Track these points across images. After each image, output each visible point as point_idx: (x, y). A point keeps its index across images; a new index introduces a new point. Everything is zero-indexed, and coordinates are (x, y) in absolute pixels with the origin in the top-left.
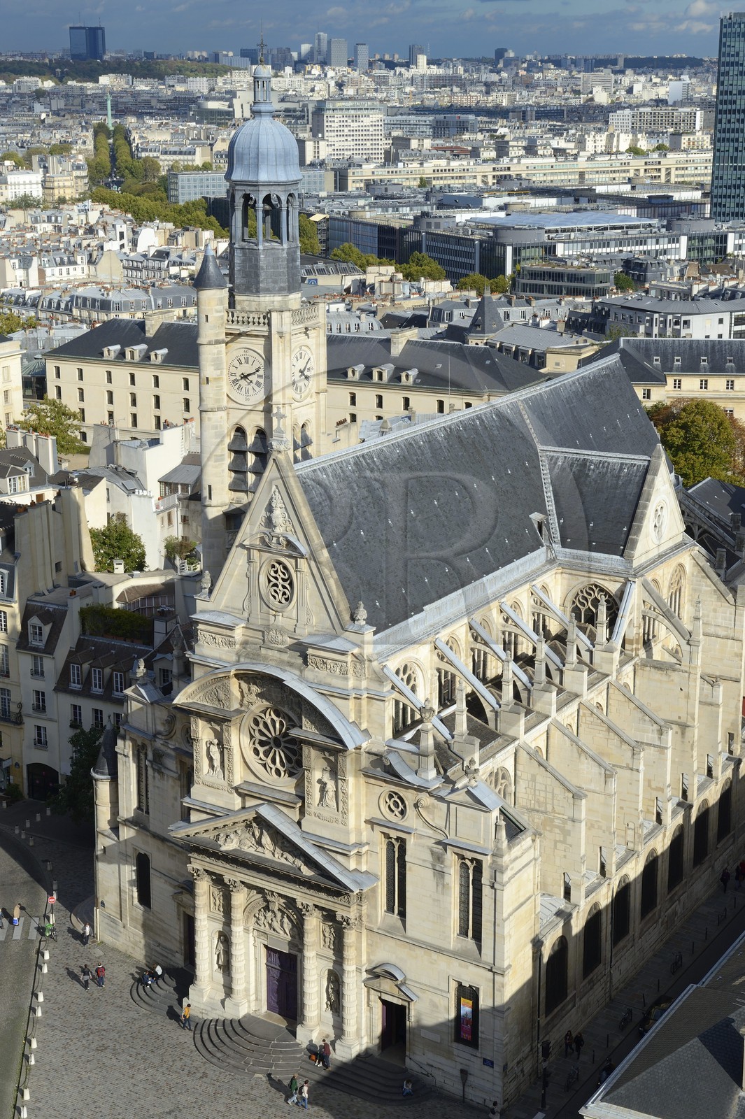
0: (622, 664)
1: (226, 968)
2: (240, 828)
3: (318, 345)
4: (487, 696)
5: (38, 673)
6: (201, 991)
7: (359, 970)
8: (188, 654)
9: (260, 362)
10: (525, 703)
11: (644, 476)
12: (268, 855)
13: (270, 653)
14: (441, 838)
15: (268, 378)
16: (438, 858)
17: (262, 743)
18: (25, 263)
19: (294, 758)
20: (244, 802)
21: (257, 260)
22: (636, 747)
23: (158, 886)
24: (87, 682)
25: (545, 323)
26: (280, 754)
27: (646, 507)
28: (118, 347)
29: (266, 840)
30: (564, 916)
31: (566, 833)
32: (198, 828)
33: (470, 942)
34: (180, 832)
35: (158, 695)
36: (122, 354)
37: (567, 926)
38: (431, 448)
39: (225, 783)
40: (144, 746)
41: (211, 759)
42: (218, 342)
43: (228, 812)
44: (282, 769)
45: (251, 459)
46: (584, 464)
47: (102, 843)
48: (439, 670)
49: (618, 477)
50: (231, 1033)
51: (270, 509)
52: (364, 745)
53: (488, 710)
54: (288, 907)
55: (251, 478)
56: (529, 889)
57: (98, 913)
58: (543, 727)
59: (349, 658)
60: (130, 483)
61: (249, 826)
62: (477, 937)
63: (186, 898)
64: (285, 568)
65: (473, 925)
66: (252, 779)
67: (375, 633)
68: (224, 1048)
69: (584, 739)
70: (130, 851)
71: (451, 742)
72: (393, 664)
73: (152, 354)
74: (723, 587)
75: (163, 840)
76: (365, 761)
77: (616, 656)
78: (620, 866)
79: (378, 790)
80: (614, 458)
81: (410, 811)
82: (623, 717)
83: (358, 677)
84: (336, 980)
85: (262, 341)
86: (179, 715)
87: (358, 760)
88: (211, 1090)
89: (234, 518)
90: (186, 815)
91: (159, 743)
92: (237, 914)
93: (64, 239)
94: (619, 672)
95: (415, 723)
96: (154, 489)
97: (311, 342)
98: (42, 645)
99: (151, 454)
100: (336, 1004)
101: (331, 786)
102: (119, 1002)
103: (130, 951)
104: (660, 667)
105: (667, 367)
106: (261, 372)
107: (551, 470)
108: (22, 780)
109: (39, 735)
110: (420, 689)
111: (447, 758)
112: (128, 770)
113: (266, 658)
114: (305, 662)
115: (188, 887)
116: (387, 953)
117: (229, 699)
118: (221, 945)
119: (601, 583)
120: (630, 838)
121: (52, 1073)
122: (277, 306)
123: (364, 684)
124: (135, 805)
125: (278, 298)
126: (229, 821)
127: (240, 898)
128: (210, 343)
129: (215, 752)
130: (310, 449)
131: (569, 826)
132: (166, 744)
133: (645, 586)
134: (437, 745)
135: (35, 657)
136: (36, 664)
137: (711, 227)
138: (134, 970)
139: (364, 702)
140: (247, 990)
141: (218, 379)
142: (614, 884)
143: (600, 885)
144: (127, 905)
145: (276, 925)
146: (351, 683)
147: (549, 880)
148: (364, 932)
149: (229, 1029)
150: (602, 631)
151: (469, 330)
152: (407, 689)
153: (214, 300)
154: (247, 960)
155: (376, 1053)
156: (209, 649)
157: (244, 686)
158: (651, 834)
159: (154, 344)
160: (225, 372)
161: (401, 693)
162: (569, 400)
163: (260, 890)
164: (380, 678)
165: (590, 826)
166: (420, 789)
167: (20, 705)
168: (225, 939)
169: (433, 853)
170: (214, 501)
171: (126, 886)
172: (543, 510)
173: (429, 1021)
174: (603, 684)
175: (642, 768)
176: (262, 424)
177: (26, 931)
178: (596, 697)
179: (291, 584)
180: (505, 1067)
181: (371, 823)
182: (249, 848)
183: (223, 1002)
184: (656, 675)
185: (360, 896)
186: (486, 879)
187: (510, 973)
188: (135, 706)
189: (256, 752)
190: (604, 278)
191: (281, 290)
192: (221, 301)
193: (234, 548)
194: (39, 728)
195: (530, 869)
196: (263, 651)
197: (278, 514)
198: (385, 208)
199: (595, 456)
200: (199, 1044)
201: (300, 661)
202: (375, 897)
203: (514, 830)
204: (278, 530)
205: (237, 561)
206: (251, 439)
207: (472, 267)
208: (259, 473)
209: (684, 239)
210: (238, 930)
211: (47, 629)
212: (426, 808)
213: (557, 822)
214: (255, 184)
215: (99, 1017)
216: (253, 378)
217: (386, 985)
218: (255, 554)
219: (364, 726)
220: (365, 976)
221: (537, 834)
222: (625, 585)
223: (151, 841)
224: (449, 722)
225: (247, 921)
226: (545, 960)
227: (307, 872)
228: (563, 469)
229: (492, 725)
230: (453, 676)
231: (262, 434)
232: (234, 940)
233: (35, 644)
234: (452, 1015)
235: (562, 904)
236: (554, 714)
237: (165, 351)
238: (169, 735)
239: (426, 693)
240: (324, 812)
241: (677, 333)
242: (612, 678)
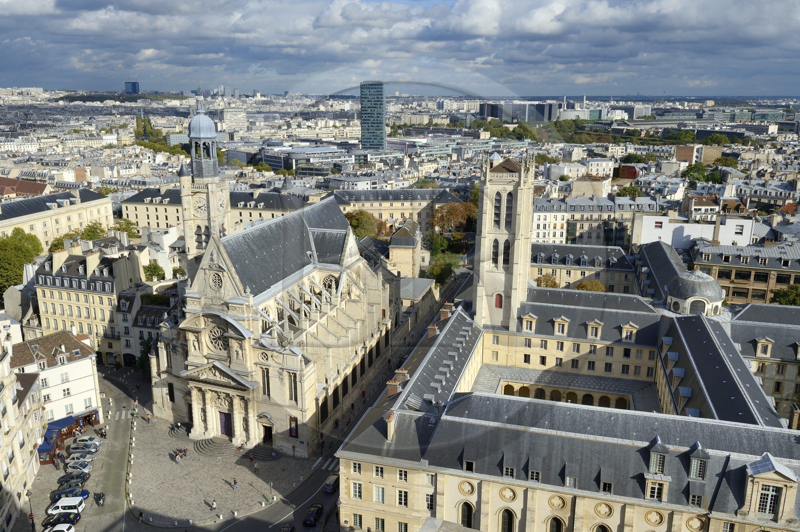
0: (341, 301)
1: (205, 421)
2: (207, 370)
3: (226, 196)
4: (295, 316)
5: (125, 320)
6: (196, 430)
7: (254, 416)
8: (184, 309)
9: (205, 202)
10: (308, 317)
11: (345, 236)
12: (218, 379)
13: (215, 306)
14: (281, 367)
15: (208, 207)
16: (281, 374)
17: (214, 339)
18: (112, 168)
19: (226, 344)
20: (208, 361)
21: (202, 165)
22: (347, 329)
23: (177, 394)
24: (145, 322)
25: (308, 186)
26: (221, 342)
27: (346, 247)
28: (150, 198)
29: (217, 373)
30: (326, 389)
31: (325, 361)
32: (191, 372)
33: (293, 401)
34: (184, 374)
35: (173, 325)
36: (152, 201)
37: (327, 393)
38: (270, 230)
39: (201, 355)
40: (168, 344)
41: (195, 347)
42: (188, 195)
43: (202, 365)
44: (222, 348)
45: (204, 237)
46: (324, 234)
47: (154, 381)
48: (277, 308)
49: (336, 238)
50: (208, 444)
51: (212, 255)
52: (252, 337)
53: (295, 321)
54: (227, 397)
55: (204, 244)
56: (313, 381)
57: (154, 406)
58: (315, 325)
59: (245, 306)
60: (158, 248)
61: (210, 369)
62: (296, 400)
63: (188, 397)
64: (219, 276)
65: (294, 396)
66: (211, 352)
67: (254, 297)
68: (206, 449)
69: (330, 328)
70: (165, 383)
71: (283, 333)
72: (261, 307)
73: (164, 201)
74: (373, 273)
75: (178, 377)
76: (252, 342)
77: (339, 299)
78: (344, 370)
79: (258, 352)
80: (335, 231)
81: (270, 358)
82: (343, 320)
83: (248, 313)
84: (246, 421)
85: (205, 194)
86: (181, 331)
87: (250, 342)
88: (201, 465)
89: (198, 259)
90: (186, 368)
91: (174, 342)
92: (208, 401)
93: (126, 159)
94: (340, 304)
95: (270, 327)
96: (167, 250)
97: (224, 194)
98: (126, 310)
99: (165, 237)
100: (246, 429)
101: (240, 352)
102: (164, 437)
103: (167, 419)
104: (354, 301)
105: (350, 200)
106: (206, 206)
107: (313, 236)
108: (121, 360)
109: (127, 343)
110: (271, 315)
111: (282, 339)
112: (163, 353)
113: (213, 308)
114: (228, 309)
115: (189, 393)
116: (264, 409)
117: (200, 324)
118: (202, 413)
119: (332, 274)
120: (347, 360)
121: (140, 466)
122: (210, 182)
123: (250, 315)
124: (166, 366)
125: (210, 179)
126: (203, 368)
127: (208, 396)
128: (185, 196)
129: (196, 344)
130: (226, 233)
131: (326, 358)
132: (177, 342)
133: (347, 274)
134: (278, 334)
135: (124, 314)
136: (124, 317)
137: (362, 152)
138: (170, 426)
139: (251, 321)
140: (213, 428)
141: (189, 209)
142: (342, 377)
143: (338, 377)
144: (165, 402)
145: (223, 403)
146: (246, 315)
147: (320, 378)
148: (255, 403)
149: (207, 442)
150: (334, 291)
151: (282, 189)
152: (266, 316)
153: (186, 180)
154: (213, 417)
155: (262, 444)
156: (190, 307)
157: (206, 319)
158: (354, 358)
159: (164, 197)
160: (192, 206)
161: (264, 317)
162: (318, 212)
163: (216, 392)
164: (256, 313)
165: (333, 358)
166: (273, 351)
167: (119, 333)
168: (204, 411)
169: (279, 372)
170: (190, 253)
171: (164, 395)
172: (311, 250)
173: (280, 431)
174: (335, 309)
175: (350, 336)
176: (207, 225)
177: (126, 416)
178: (333, 313)
179: (221, 281)
180: (308, 443)
181: (256, 364)
182: (211, 377)
183: (204, 433)
184: (353, 304)
185: (253, 390)
186: (298, 380)
187: (308, 411)
188: (164, 329)
189: (212, 342)
190: (327, 170)
191: (211, 176)
192: (189, 180)
193: (199, 270)
194: (127, 340)
195: (313, 374)
196: (212, 306)
197: (215, 256)
198: (248, 146)
199: (328, 231)
200: (196, 449)
201: (226, 308)
202: (259, 390)
203: (307, 361)
204: (215, 262)
205: (200, 274)
206: (203, 230)
207: (281, 167)
208: (207, 243)
209: (353, 156)
210: (208, 407)
211: (128, 304)
212: (275, 357)
213: (322, 357)
214: (199, 138)
215: (157, 444)
216: (203, 208)
217: (264, 420)
218: (207, 271)
219: (251, 330)
220: (256, 418)
221: (315, 362)
222: (341, 274)
223: (173, 378)
224: (282, 326)
225: (212, 403)
226: (320, 405)
227: (233, 383)
228: (317, 236)
229: (297, 326)
230: (283, 310)
231: (207, 228)
232: (207, 410)
233: (123, 309)
234: (289, 428)
235: (325, 385)
236: (319, 320)
237: (169, 199)
238: (178, 339)
239: (273, 316)
240: (238, 362)
241: (353, 188)
242: (338, 306)
